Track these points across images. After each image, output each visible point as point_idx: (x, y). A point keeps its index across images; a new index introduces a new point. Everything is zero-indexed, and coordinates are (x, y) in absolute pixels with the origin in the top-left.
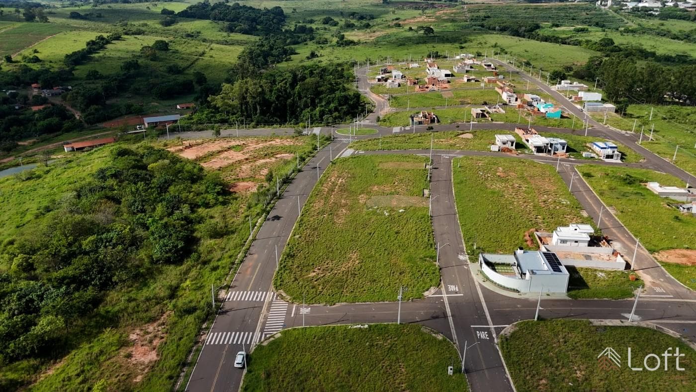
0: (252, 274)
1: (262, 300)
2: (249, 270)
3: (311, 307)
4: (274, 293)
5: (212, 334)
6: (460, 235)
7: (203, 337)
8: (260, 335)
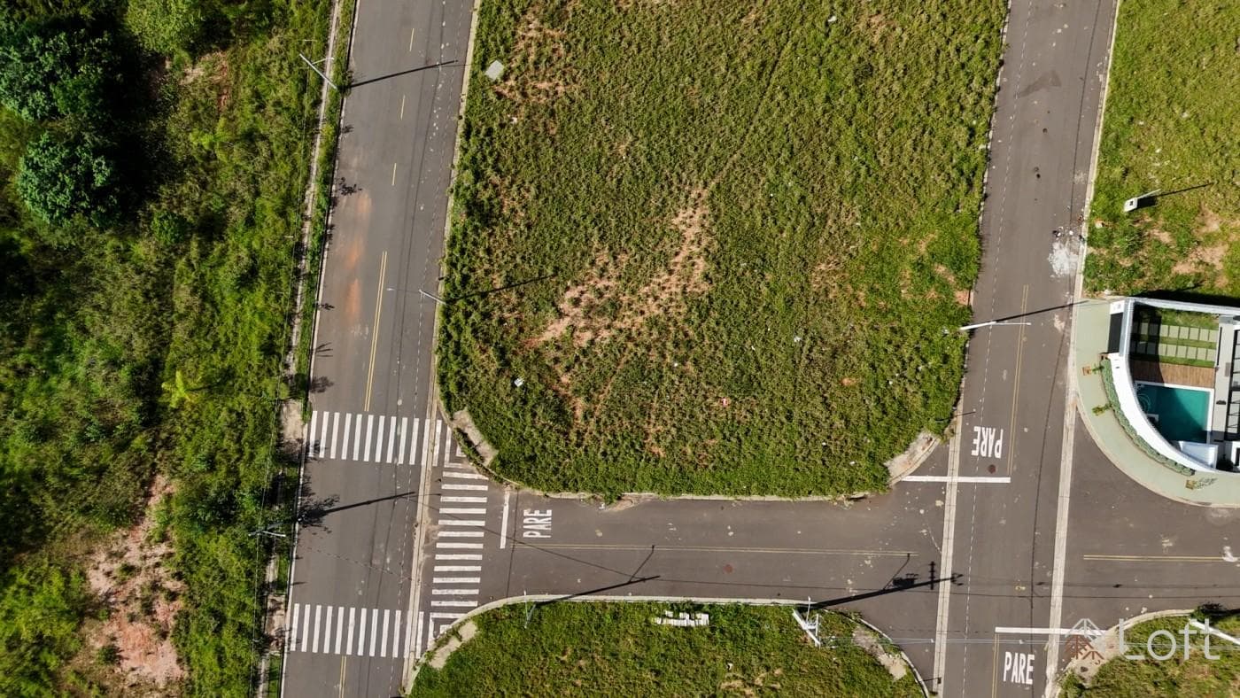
0: (367, 318)
1: (412, 462)
2: (356, 289)
3: (554, 504)
4: (444, 427)
5: (297, 606)
6: (1099, 87)
7: (277, 619)
8: (421, 622)
